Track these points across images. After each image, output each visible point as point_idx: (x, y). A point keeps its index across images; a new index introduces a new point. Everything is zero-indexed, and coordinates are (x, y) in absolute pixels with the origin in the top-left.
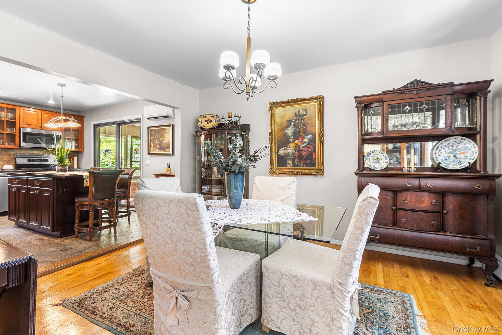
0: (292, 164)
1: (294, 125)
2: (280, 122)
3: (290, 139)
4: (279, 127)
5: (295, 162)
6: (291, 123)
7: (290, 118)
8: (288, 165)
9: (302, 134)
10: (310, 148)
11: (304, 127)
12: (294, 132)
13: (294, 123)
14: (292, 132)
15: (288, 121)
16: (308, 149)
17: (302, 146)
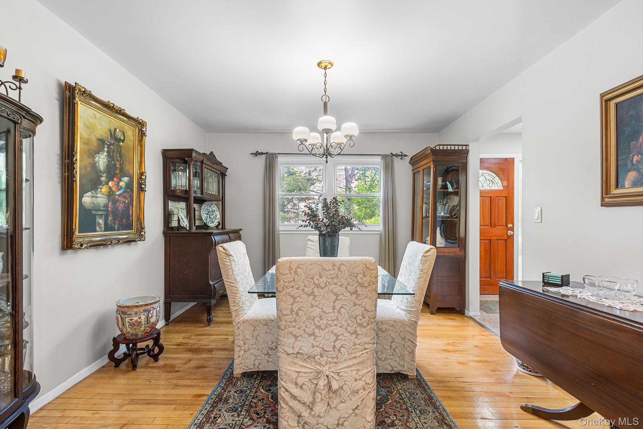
0: (103, 226)
1: (108, 152)
2: (87, 136)
3: (102, 177)
4: (83, 146)
5: (108, 222)
6: (104, 147)
7: (102, 135)
8: (98, 228)
9: (118, 172)
10: (127, 199)
11: (121, 161)
12: (107, 166)
13: (108, 148)
14: (106, 164)
15: (99, 139)
16: (125, 200)
17: (118, 193)
